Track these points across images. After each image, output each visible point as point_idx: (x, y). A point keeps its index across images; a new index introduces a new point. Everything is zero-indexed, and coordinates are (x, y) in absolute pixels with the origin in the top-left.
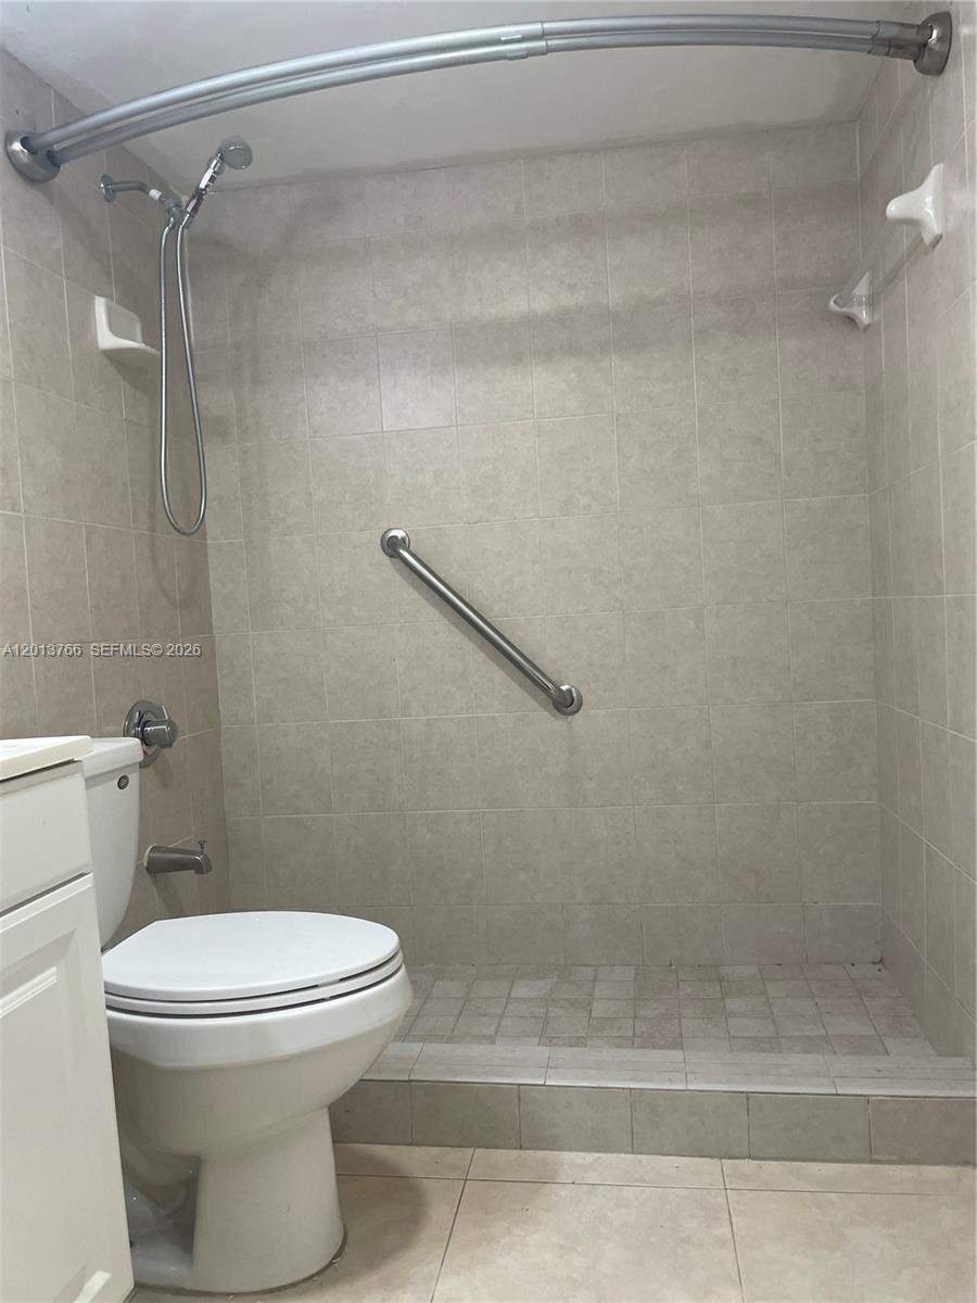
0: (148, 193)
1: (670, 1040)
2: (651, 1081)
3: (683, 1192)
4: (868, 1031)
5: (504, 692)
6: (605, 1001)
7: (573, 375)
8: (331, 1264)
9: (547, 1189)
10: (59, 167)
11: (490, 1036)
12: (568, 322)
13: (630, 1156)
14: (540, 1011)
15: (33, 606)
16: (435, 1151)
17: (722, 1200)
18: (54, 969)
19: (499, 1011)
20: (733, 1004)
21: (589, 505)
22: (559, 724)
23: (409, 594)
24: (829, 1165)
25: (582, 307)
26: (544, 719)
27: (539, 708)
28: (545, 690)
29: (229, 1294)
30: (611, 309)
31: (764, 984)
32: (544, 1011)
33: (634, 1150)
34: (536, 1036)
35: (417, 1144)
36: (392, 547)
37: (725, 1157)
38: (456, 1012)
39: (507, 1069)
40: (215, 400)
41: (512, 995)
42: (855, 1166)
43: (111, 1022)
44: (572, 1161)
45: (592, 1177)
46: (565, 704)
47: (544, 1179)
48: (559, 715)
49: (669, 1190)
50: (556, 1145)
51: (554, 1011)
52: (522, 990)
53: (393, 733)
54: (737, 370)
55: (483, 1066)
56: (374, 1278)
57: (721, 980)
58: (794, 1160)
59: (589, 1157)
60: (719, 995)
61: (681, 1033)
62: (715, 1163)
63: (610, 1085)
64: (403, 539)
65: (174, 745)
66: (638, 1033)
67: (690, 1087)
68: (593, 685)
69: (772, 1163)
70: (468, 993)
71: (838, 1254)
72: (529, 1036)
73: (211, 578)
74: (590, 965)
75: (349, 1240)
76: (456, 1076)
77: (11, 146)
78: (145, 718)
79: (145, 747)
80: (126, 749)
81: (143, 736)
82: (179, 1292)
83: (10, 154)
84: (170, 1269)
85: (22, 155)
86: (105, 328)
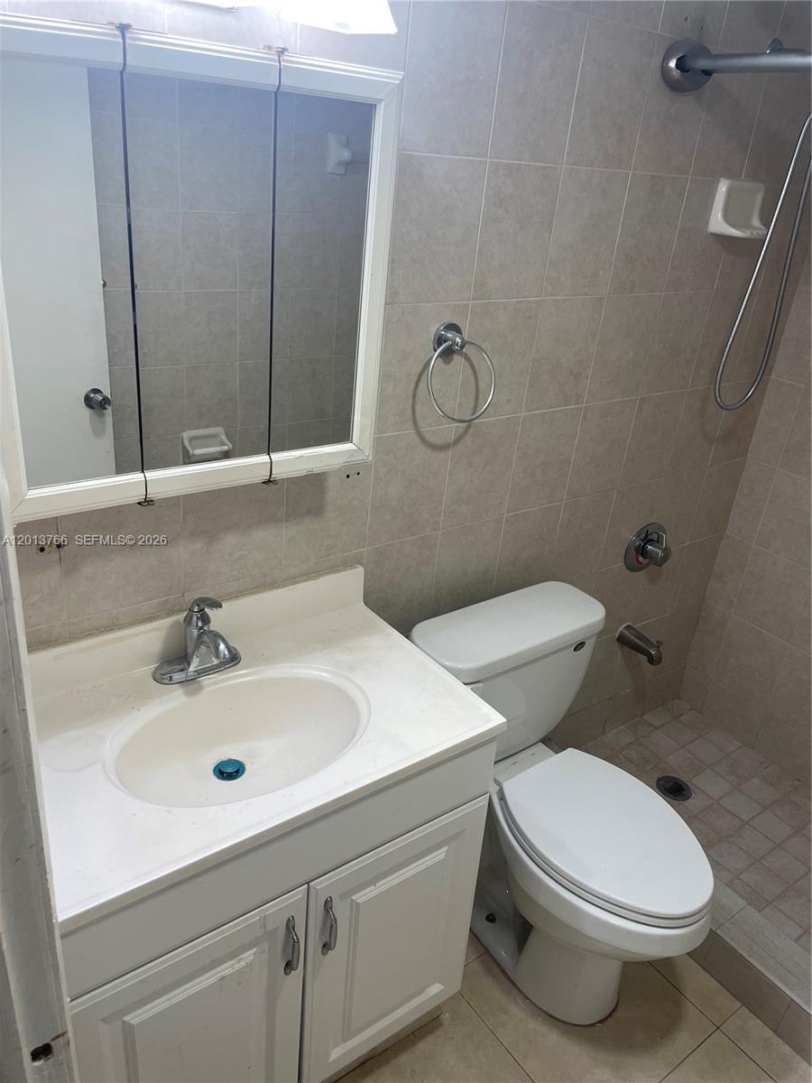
8: (594, 1025)
15: (574, 473)
18: (444, 849)
29: (527, 997)
75: (614, 1015)
76: (751, 956)
77: (667, 64)
78: (650, 537)
79: (641, 559)
80: (589, 626)
81: (642, 551)
82: (504, 972)
83: (664, 70)
84: (504, 954)
85: (675, 73)
86: (720, 214)
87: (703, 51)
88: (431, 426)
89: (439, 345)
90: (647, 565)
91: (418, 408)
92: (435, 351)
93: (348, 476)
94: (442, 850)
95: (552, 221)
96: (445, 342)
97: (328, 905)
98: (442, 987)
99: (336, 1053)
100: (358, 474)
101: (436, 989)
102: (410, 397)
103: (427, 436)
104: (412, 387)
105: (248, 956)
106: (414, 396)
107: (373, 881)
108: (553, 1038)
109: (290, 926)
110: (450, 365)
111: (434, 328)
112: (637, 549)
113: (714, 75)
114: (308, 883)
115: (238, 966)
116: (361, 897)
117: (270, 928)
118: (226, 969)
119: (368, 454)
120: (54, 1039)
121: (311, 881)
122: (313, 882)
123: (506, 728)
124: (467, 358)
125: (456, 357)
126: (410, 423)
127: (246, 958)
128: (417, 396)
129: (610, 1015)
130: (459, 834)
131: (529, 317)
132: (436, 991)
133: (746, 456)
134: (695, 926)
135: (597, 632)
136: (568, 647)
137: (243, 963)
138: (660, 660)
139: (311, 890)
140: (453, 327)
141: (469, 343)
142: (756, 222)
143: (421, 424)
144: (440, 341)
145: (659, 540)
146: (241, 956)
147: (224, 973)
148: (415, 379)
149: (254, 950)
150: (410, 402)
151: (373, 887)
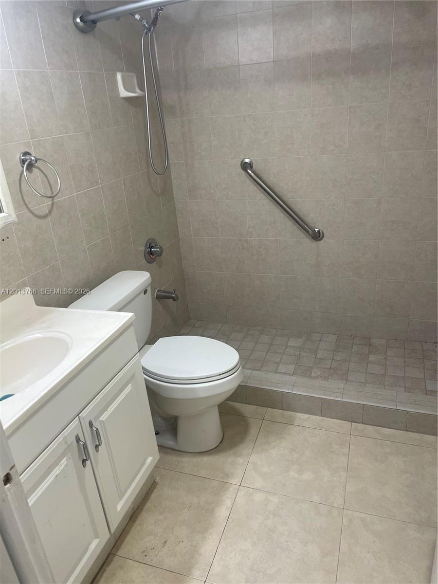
0: (134, 17)
1: (344, 372)
2: (330, 396)
3: (335, 433)
4: (422, 376)
5: (291, 231)
6: (322, 351)
7: (330, 86)
8: (218, 445)
9: (290, 426)
10: (96, 23)
11: (278, 362)
12: (330, 59)
13: (320, 417)
14: (297, 353)
15: (108, 219)
16: (254, 407)
17: (348, 439)
18: (130, 385)
19: (282, 352)
20: (372, 358)
21: (334, 150)
22: (314, 244)
23: (252, 188)
24: (390, 429)
25: (337, 50)
26: (307, 242)
27: (306, 238)
28: (307, 232)
29: (188, 452)
30: (351, 52)
31: (387, 349)
32: (299, 353)
33: (321, 415)
34: (294, 364)
35: (248, 404)
36: (245, 166)
37: (353, 422)
38: (266, 351)
39: (280, 385)
40: (170, 97)
41: (288, 345)
42: (400, 431)
43: (145, 380)
44: (300, 417)
45: (305, 424)
46: (317, 236)
47: (290, 423)
48: (314, 241)
49: (331, 432)
50: (294, 410)
51: (303, 354)
52: (292, 342)
53: (246, 244)
54: (411, 85)
55: (271, 383)
56: (231, 452)
57: (370, 345)
58: (378, 426)
59: (306, 416)
60: (367, 352)
61: (348, 369)
62: (350, 423)
63: (315, 396)
64: (250, 164)
65: (162, 255)
66: (332, 367)
67: (343, 400)
68: (329, 229)
69: (370, 426)
70: (272, 341)
71: (383, 465)
72: (292, 364)
73: (172, 177)
74: (320, 333)
75: (224, 438)
76: (262, 386)
77: (76, 20)
78: (151, 246)
79: (152, 256)
80: (145, 281)
81: (151, 253)
82: (173, 450)
83: (76, 24)
84: (170, 443)
85: (81, 24)
86: (122, 88)
87: (89, 13)
88: (35, 207)
89: (24, 164)
90: (155, 258)
91: (25, 198)
92: (23, 167)
93: (3, 240)
94: (129, 386)
95: (53, 97)
96: (26, 161)
97: (91, 424)
98: (152, 458)
99: (119, 507)
100: (8, 238)
101: (150, 459)
102: (19, 193)
103: (35, 212)
104: (18, 187)
105: (64, 462)
106: (21, 192)
107: (105, 409)
108: (205, 459)
109: (78, 440)
110: (33, 174)
111: (18, 156)
112: (148, 253)
113: (97, 23)
114: (78, 415)
115: (61, 468)
116: (103, 417)
117: (69, 442)
118: (57, 471)
119: (14, 218)
120: (11, 469)
121: (79, 414)
122: (81, 414)
123: (135, 317)
124: (39, 169)
125: (34, 169)
126: (24, 206)
127: (63, 463)
128: (22, 192)
129: (223, 438)
130: (133, 376)
131: (60, 145)
132: (150, 461)
133: (174, 200)
134: (238, 371)
135: (149, 283)
136: (141, 292)
137: (63, 466)
138: (178, 298)
139: (81, 419)
140: (26, 154)
141: (39, 159)
142: (138, 91)
143: (29, 206)
144: (23, 162)
145: (156, 244)
146: (61, 463)
147: (56, 474)
148: (18, 182)
149: (66, 458)
150: (20, 195)
151: (107, 412)
